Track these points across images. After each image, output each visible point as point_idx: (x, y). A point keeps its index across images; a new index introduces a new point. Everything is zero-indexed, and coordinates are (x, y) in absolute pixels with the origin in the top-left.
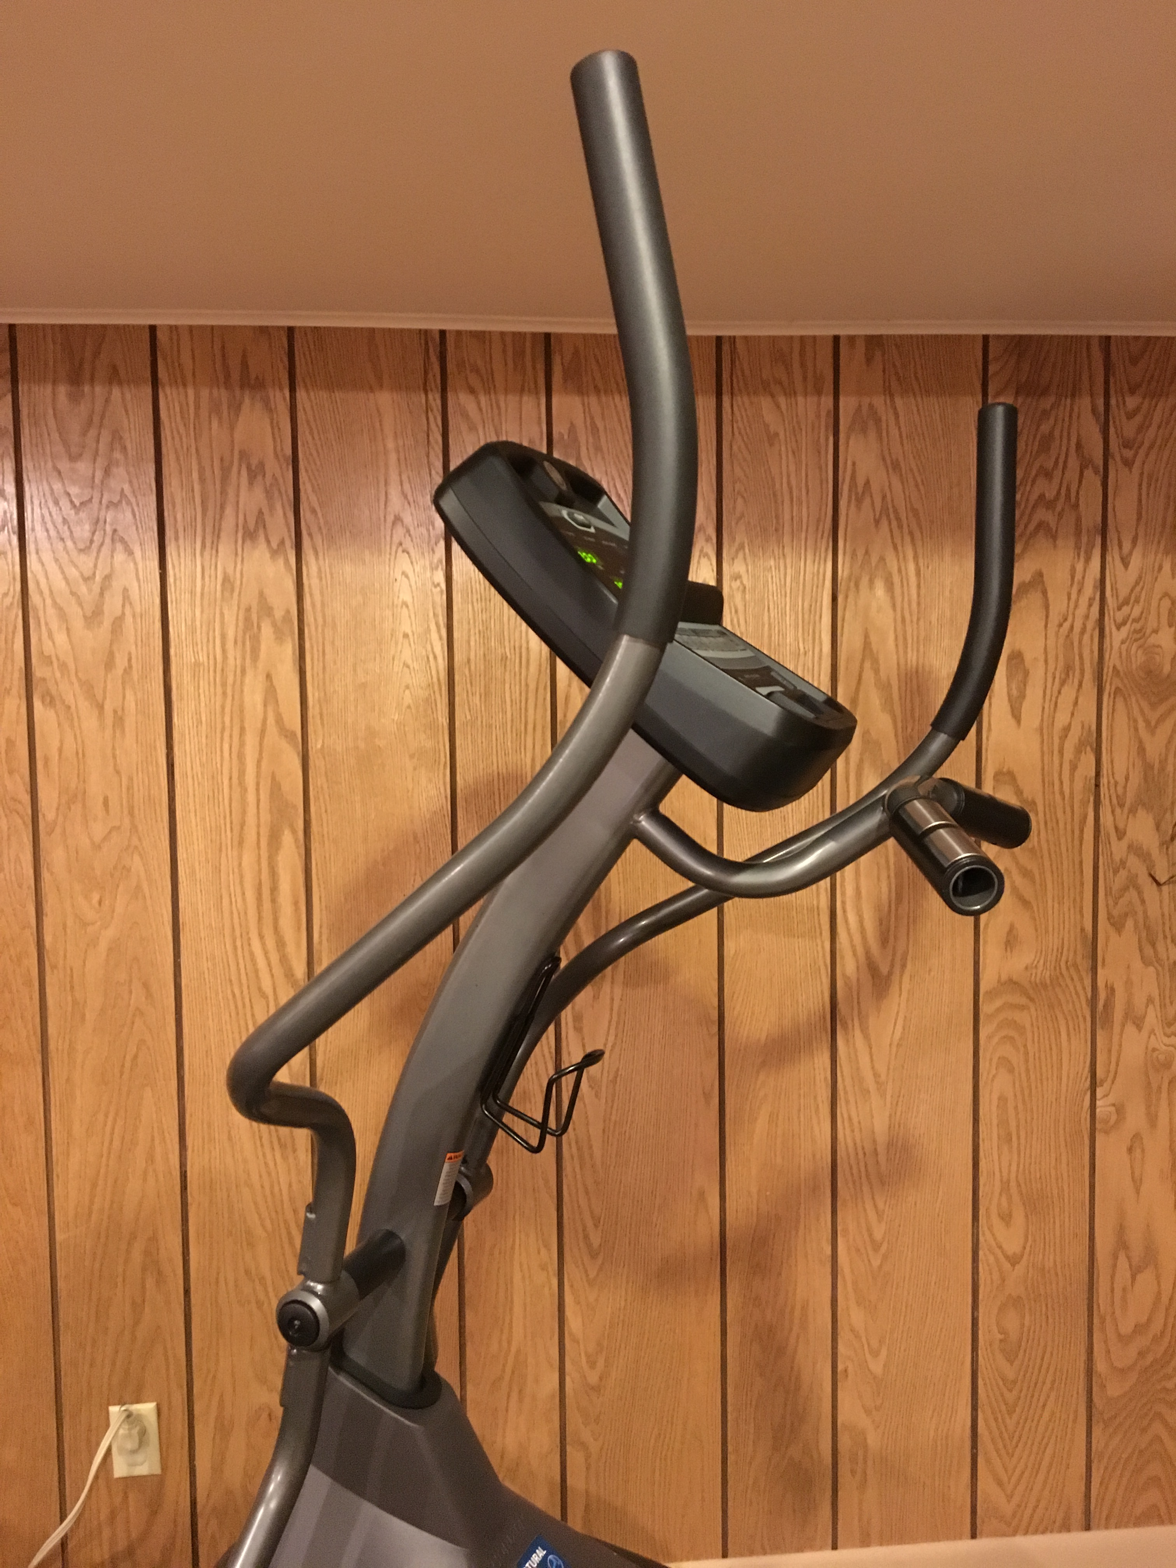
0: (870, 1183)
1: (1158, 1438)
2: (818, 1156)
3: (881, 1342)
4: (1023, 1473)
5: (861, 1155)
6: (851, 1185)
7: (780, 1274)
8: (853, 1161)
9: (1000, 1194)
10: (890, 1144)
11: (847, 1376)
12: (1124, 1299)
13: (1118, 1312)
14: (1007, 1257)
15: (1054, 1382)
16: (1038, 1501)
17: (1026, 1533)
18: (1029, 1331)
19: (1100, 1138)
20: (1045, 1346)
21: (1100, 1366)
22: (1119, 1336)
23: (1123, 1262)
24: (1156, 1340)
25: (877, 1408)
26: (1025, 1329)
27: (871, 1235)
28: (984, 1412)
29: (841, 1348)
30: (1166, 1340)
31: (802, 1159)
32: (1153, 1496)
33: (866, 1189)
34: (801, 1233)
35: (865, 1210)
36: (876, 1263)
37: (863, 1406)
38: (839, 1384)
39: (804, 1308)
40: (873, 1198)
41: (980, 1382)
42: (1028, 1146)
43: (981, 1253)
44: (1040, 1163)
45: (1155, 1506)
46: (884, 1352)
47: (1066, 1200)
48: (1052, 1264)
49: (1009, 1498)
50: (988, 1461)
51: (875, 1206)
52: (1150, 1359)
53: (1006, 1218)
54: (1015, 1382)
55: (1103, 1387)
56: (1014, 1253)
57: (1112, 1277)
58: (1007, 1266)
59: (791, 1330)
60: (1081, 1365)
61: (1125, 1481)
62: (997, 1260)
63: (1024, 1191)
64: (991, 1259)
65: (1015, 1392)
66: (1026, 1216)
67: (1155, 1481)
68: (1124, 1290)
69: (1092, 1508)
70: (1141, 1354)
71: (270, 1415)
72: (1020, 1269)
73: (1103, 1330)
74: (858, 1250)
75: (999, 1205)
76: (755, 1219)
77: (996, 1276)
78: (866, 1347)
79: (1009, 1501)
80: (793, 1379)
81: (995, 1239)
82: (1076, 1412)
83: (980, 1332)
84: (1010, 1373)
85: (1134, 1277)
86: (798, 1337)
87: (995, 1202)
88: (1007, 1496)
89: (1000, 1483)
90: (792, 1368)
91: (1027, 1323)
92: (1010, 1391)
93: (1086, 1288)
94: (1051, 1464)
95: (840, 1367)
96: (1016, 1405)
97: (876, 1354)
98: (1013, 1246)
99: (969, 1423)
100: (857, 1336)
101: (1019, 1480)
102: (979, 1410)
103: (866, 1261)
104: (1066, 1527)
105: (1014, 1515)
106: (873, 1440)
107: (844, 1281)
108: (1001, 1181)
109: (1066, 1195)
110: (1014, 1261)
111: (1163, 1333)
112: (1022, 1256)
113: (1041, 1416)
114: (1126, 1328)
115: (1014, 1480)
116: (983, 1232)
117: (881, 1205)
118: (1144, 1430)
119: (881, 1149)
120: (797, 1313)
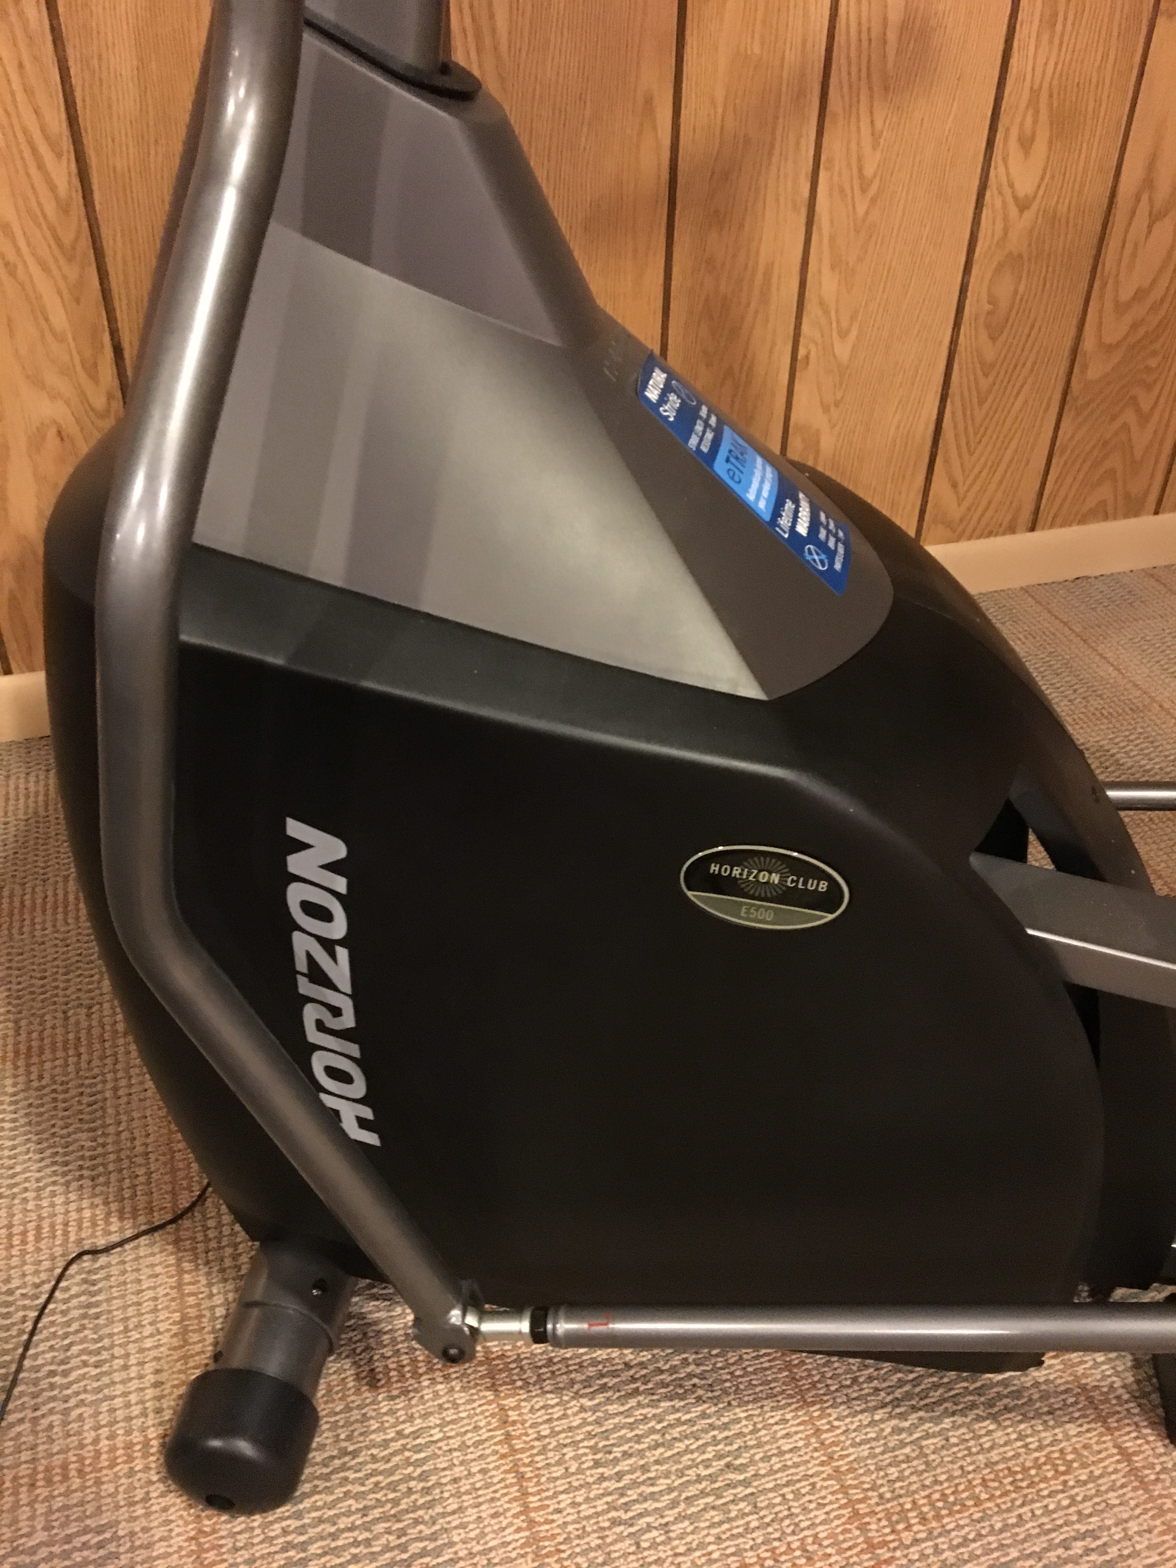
0: (870, 89)
1: (1126, 427)
2: (809, 44)
3: (853, 318)
4: (980, 472)
5: (865, 43)
6: (846, 89)
7: (741, 226)
8: (853, 54)
9: (1027, 107)
10: (904, 27)
11: (808, 363)
12: (1134, 254)
13: (1122, 276)
14: (1016, 198)
15: (1035, 363)
16: (990, 502)
17: (970, 538)
18: (1021, 299)
19: (1161, 21)
20: (1035, 320)
21: (1089, 343)
22: (1117, 303)
23: (1144, 208)
24: (1154, 308)
25: (837, 404)
26: (1018, 297)
27: (860, 169)
28: (953, 403)
29: (805, 328)
30: (1166, 305)
31: (788, 45)
32: (1105, 492)
33: (864, 98)
34: (775, 159)
35: (859, 128)
36: (861, 210)
37: (821, 402)
38: (798, 374)
39: (768, 275)
40: (871, 113)
41: (956, 366)
42: (1074, 34)
43: (988, 194)
44: (1082, 61)
45: (1104, 501)
46: (854, 333)
47: (1100, 120)
48: (1065, 209)
49: (960, 503)
50: (946, 461)
51: (872, 123)
52: (1141, 332)
53: (1026, 143)
54: (992, 365)
55: (1085, 367)
56: (1026, 196)
57: (1127, 231)
58: (1013, 211)
59: (748, 304)
60: (1068, 344)
61: (1081, 476)
62: (1004, 202)
63: (1055, 105)
64: (998, 204)
65: (991, 378)
66: (1051, 142)
67: (1111, 473)
68: (1136, 245)
69: (1042, 507)
70: (1134, 326)
71: (59, 433)
72: (1029, 215)
73: (1102, 297)
74: (842, 190)
75: (1022, 125)
76: (717, 146)
77: (999, 225)
78: (834, 325)
79: (959, 505)
80: (745, 368)
81: (1008, 174)
82: (1050, 399)
83: (968, 302)
84: (990, 354)
85: (1150, 228)
86: (757, 312)
87: (1018, 119)
88: (958, 499)
89: (954, 486)
90: (745, 356)
91: (1021, 289)
92: (986, 375)
93: (1095, 242)
94: (1011, 461)
95: (802, 352)
96: (990, 391)
97: (843, 334)
98: (1025, 186)
99: (934, 416)
100: (826, 312)
101: (975, 480)
102: (949, 401)
103: (850, 207)
104: (1012, 529)
105: (961, 520)
106: (827, 443)
107: (820, 234)
108: (1032, 88)
109: (1102, 113)
110: (1023, 206)
111: (1162, 301)
112: (1035, 197)
113: (1013, 404)
114: (1125, 295)
115: (969, 481)
116: (996, 162)
117: (879, 124)
118: (1113, 418)
119: (892, 36)
120: (759, 277)
